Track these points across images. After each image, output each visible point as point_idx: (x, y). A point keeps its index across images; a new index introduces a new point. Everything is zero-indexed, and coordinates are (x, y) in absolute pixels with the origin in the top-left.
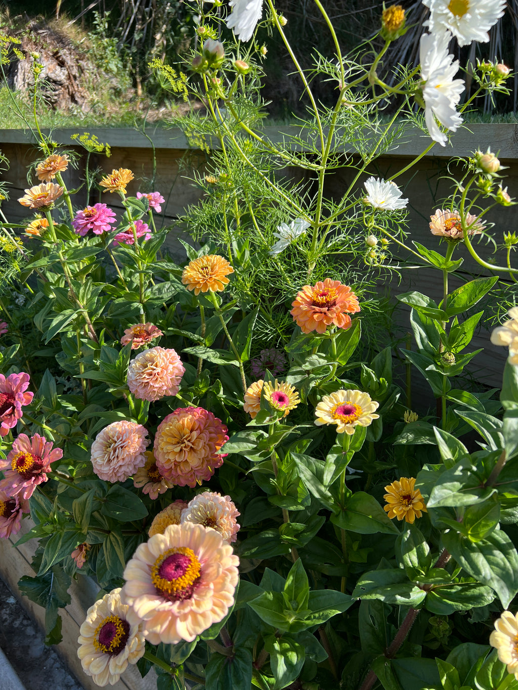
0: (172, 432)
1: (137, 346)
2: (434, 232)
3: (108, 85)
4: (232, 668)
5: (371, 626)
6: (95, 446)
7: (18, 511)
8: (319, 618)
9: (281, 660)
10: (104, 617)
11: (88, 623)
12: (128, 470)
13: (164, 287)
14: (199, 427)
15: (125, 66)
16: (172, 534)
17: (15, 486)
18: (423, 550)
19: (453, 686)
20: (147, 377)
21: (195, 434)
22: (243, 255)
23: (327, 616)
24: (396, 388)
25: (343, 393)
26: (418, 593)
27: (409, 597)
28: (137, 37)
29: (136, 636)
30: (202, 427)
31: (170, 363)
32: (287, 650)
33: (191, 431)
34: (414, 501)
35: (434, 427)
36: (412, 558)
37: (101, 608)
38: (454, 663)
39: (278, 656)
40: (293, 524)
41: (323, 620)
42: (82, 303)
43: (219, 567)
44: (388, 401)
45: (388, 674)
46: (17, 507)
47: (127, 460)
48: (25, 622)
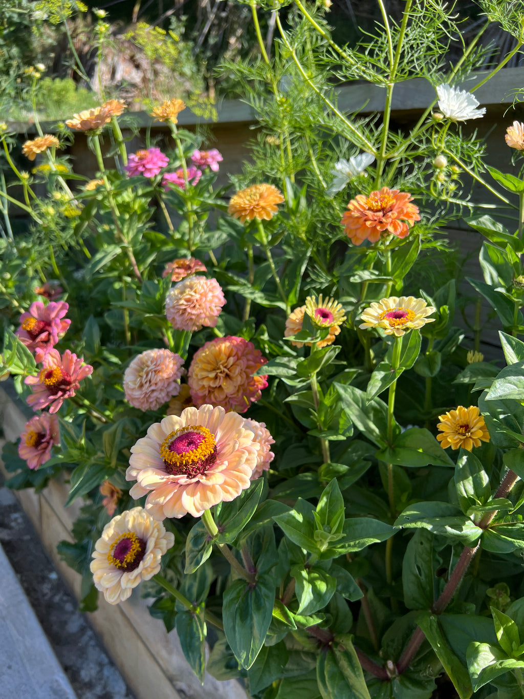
0: (208, 358)
1: (177, 278)
2: (510, 144)
3: (182, 89)
4: (253, 594)
5: (416, 576)
6: (128, 371)
7: (48, 443)
8: (355, 546)
9: (308, 588)
10: (121, 534)
11: (104, 540)
12: (160, 396)
13: (213, 236)
14: (236, 354)
15: (199, 70)
16: (189, 416)
17: (42, 401)
18: (481, 479)
19: (511, 644)
20: (185, 303)
21: (231, 360)
22: (298, 204)
23: (364, 544)
24: (459, 330)
25: (394, 301)
26: (473, 528)
27: (461, 530)
28: (212, 41)
29: (152, 552)
30: (240, 354)
31: (210, 291)
32: (316, 579)
33: (229, 357)
34: (473, 430)
35: (500, 332)
36: (467, 488)
37: (118, 524)
38: (514, 617)
39: (305, 582)
40: (334, 464)
41: (359, 547)
42: (127, 240)
43: (236, 443)
44: (450, 343)
45: (433, 628)
46: (48, 437)
47: (160, 385)
48: (65, 598)
